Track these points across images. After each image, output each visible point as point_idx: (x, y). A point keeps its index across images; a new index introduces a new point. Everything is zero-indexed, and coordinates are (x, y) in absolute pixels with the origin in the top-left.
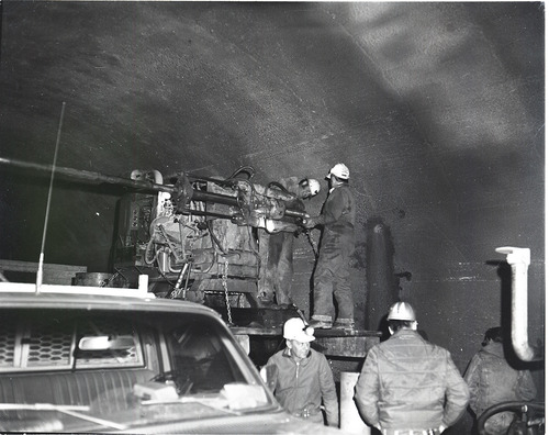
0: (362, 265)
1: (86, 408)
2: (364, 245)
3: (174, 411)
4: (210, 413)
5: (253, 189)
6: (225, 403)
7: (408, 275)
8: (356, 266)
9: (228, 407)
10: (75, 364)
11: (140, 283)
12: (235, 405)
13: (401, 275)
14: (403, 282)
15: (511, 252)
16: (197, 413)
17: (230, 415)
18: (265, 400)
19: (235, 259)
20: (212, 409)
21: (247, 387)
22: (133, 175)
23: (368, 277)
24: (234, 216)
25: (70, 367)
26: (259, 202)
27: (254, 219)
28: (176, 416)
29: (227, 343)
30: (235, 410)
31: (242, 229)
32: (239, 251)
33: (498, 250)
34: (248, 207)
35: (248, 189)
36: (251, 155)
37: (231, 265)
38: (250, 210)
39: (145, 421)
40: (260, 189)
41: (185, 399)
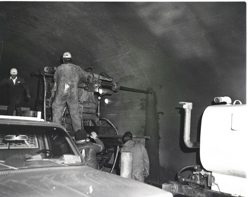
0: (144, 108)
1: (3, 162)
2: (145, 100)
3: (39, 164)
4: (55, 165)
5: (93, 76)
6: (62, 162)
7: (162, 113)
8: (141, 109)
9: (63, 163)
10: (9, 147)
11: (38, 115)
12: (66, 162)
13: (160, 113)
14: (160, 115)
15: (185, 104)
16: (49, 165)
17: (63, 166)
18: (80, 161)
19: (87, 106)
20: (57, 164)
21: (74, 156)
22: (45, 69)
23: (146, 114)
24: (85, 87)
25: (7, 148)
26: (96, 81)
27: (94, 88)
28: (40, 166)
29: (67, 139)
30: (66, 164)
31: (89, 93)
32: (88, 102)
33: (180, 103)
34: (91, 83)
35: (91, 76)
36: (98, 60)
37: (84, 108)
38: (92, 85)
39: (27, 167)
40: (96, 76)
41: (44, 160)
